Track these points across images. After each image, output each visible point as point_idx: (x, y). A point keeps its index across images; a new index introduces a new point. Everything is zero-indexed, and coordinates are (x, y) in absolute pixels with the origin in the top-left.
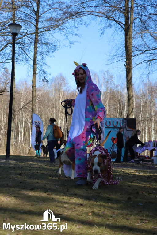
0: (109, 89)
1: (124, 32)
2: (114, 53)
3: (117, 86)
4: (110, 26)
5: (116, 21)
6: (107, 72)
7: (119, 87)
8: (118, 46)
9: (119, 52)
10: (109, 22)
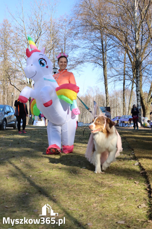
0: (98, 94)
1: (103, 69)
2: (99, 78)
3: (101, 93)
4: (96, 66)
5: (99, 64)
6: (97, 87)
7: (102, 93)
8: (101, 75)
9: (101, 78)
10: (96, 64)
